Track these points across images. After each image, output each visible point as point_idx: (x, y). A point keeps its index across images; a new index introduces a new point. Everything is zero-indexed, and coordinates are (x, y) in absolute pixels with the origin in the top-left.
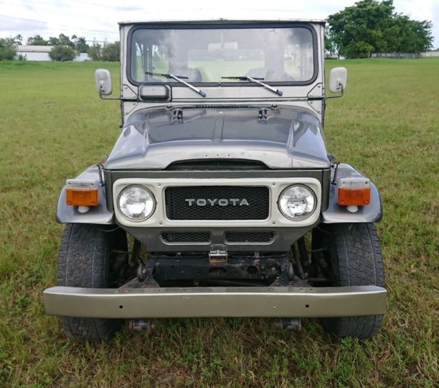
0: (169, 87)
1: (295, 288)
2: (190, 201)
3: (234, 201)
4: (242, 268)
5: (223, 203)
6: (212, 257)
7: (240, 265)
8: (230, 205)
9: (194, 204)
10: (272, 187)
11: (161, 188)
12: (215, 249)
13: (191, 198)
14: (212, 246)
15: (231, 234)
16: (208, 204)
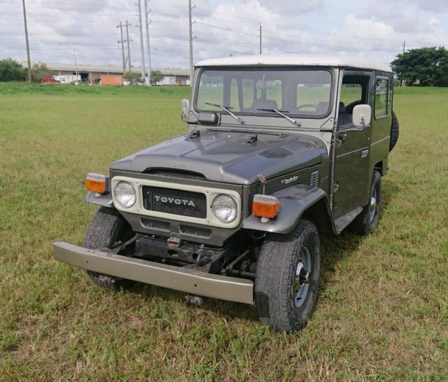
0: (219, 114)
1: (198, 272)
2: (157, 198)
3: (185, 202)
4: (189, 253)
5: (178, 202)
6: (170, 242)
7: (188, 251)
8: (182, 204)
9: (160, 201)
10: (206, 194)
11: (138, 185)
12: (174, 236)
13: (158, 195)
14: (172, 233)
15: (185, 227)
16: (168, 201)
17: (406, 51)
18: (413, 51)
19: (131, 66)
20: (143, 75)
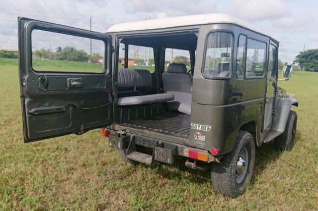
17: (305, 50)
18: (310, 51)
19: (138, 56)
20: (145, 60)
